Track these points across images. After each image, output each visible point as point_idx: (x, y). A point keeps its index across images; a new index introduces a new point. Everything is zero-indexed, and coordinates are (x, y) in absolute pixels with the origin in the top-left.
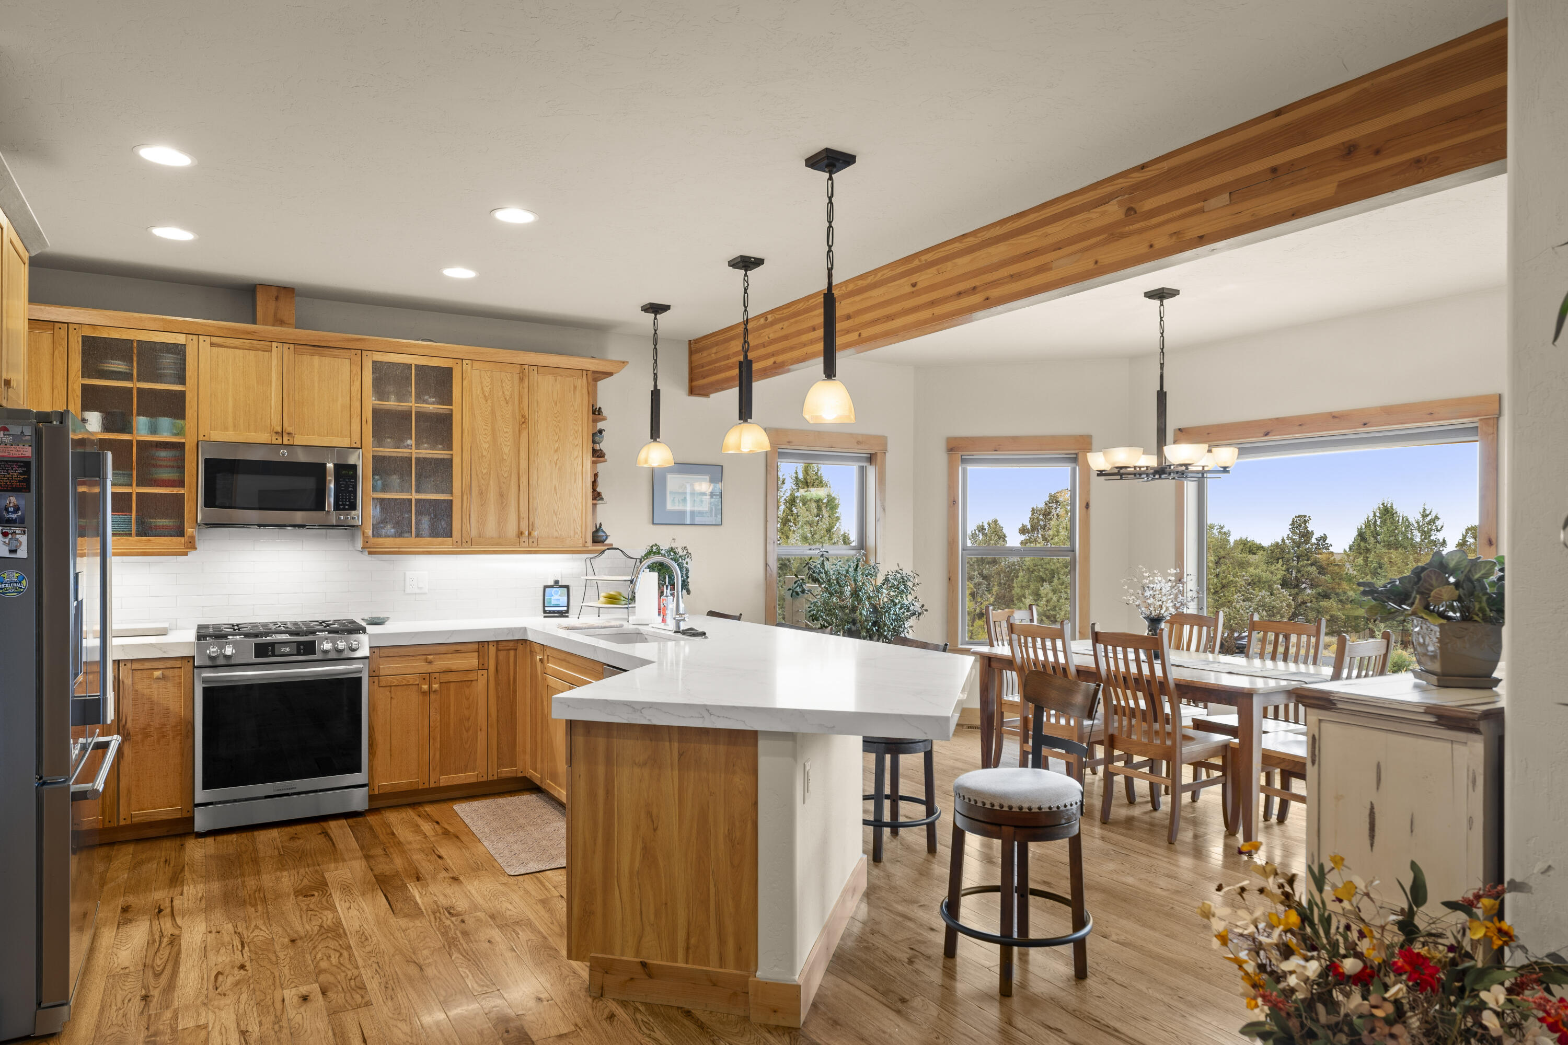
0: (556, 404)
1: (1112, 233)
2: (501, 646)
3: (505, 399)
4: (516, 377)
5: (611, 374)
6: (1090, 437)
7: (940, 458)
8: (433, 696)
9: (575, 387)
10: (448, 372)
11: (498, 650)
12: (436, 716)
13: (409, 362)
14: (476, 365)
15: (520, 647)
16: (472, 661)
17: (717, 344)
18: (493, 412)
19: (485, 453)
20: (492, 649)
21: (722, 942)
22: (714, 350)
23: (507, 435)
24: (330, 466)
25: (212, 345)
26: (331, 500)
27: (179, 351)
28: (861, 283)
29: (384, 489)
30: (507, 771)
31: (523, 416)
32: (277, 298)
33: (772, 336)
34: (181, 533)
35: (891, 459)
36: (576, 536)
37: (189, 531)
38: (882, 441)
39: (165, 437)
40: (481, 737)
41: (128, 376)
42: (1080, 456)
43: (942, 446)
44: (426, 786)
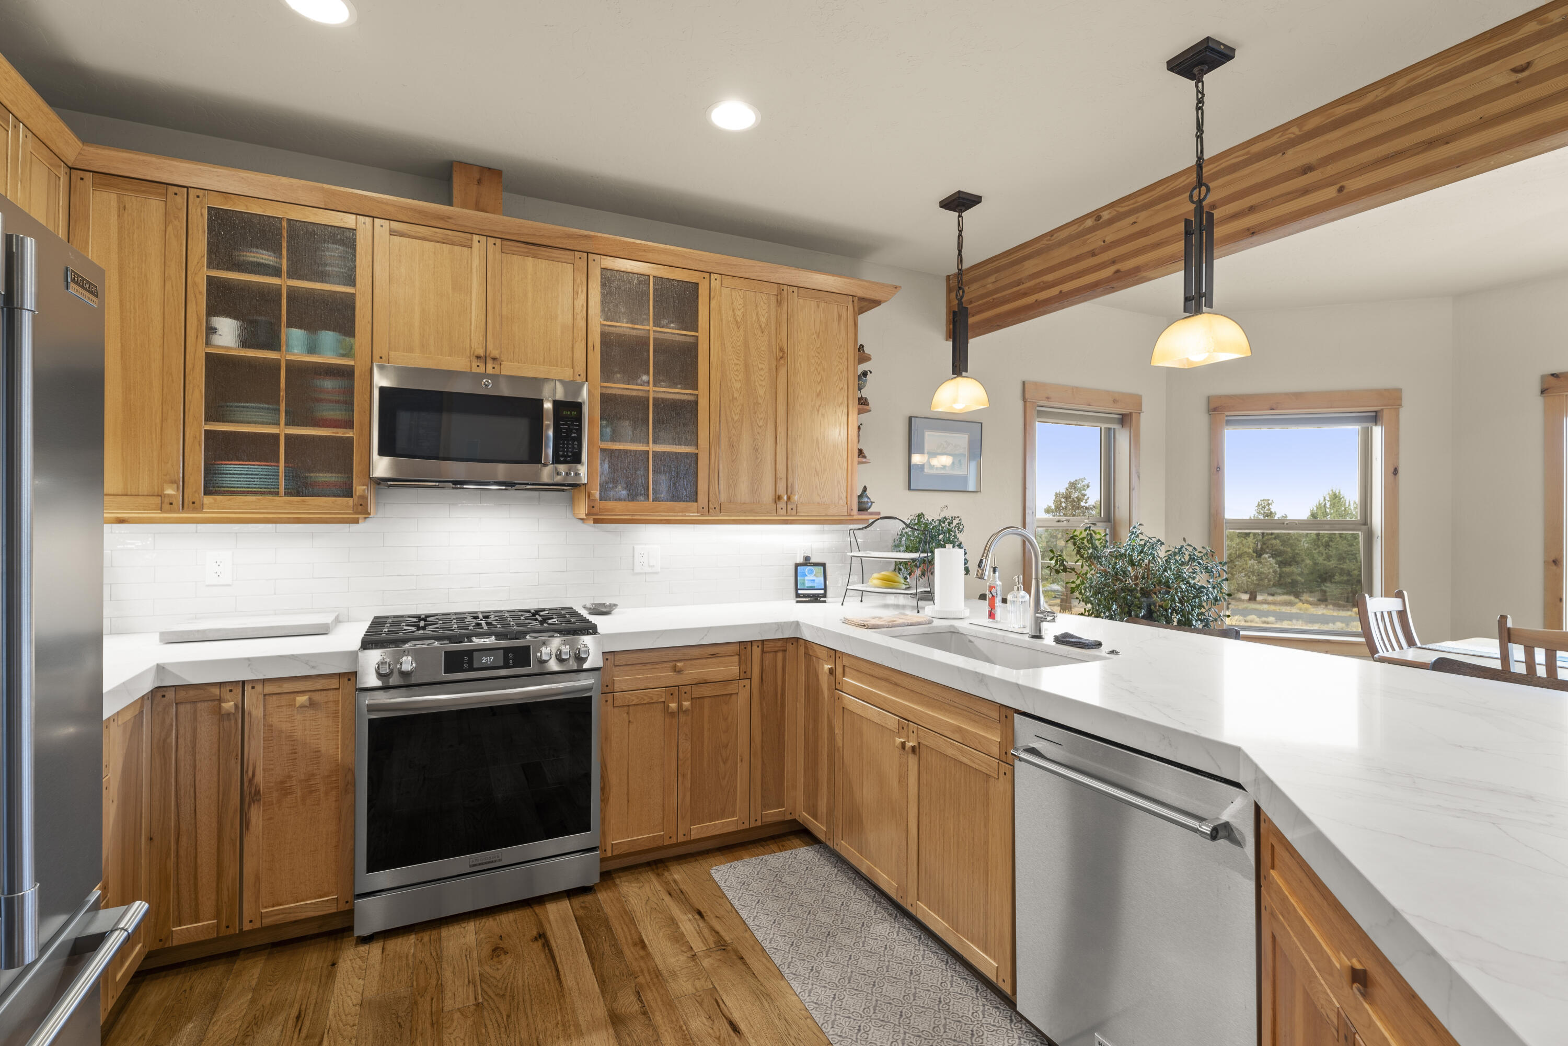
0: (818, 337)
2: (767, 647)
3: (761, 326)
4: (774, 299)
5: (879, 303)
6: (1399, 391)
7: (1201, 419)
8: (683, 718)
9: (840, 317)
10: (692, 289)
11: (763, 652)
12: (686, 745)
13: (647, 272)
14: (727, 281)
15: (791, 648)
16: (731, 668)
17: (998, 270)
18: (746, 344)
19: (736, 395)
20: (757, 651)
22: (992, 279)
23: (762, 373)
24: (548, 405)
25: (393, 233)
26: (548, 451)
27: (347, 238)
29: (613, 439)
30: (773, 814)
31: (781, 350)
32: (479, 182)
34: (348, 492)
35: (1149, 421)
36: (841, 501)
37: (359, 489)
38: (1137, 401)
39: (328, 357)
40: (742, 770)
41: (277, 272)
42: (1386, 415)
43: (1202, 406)
44: (673, 841)
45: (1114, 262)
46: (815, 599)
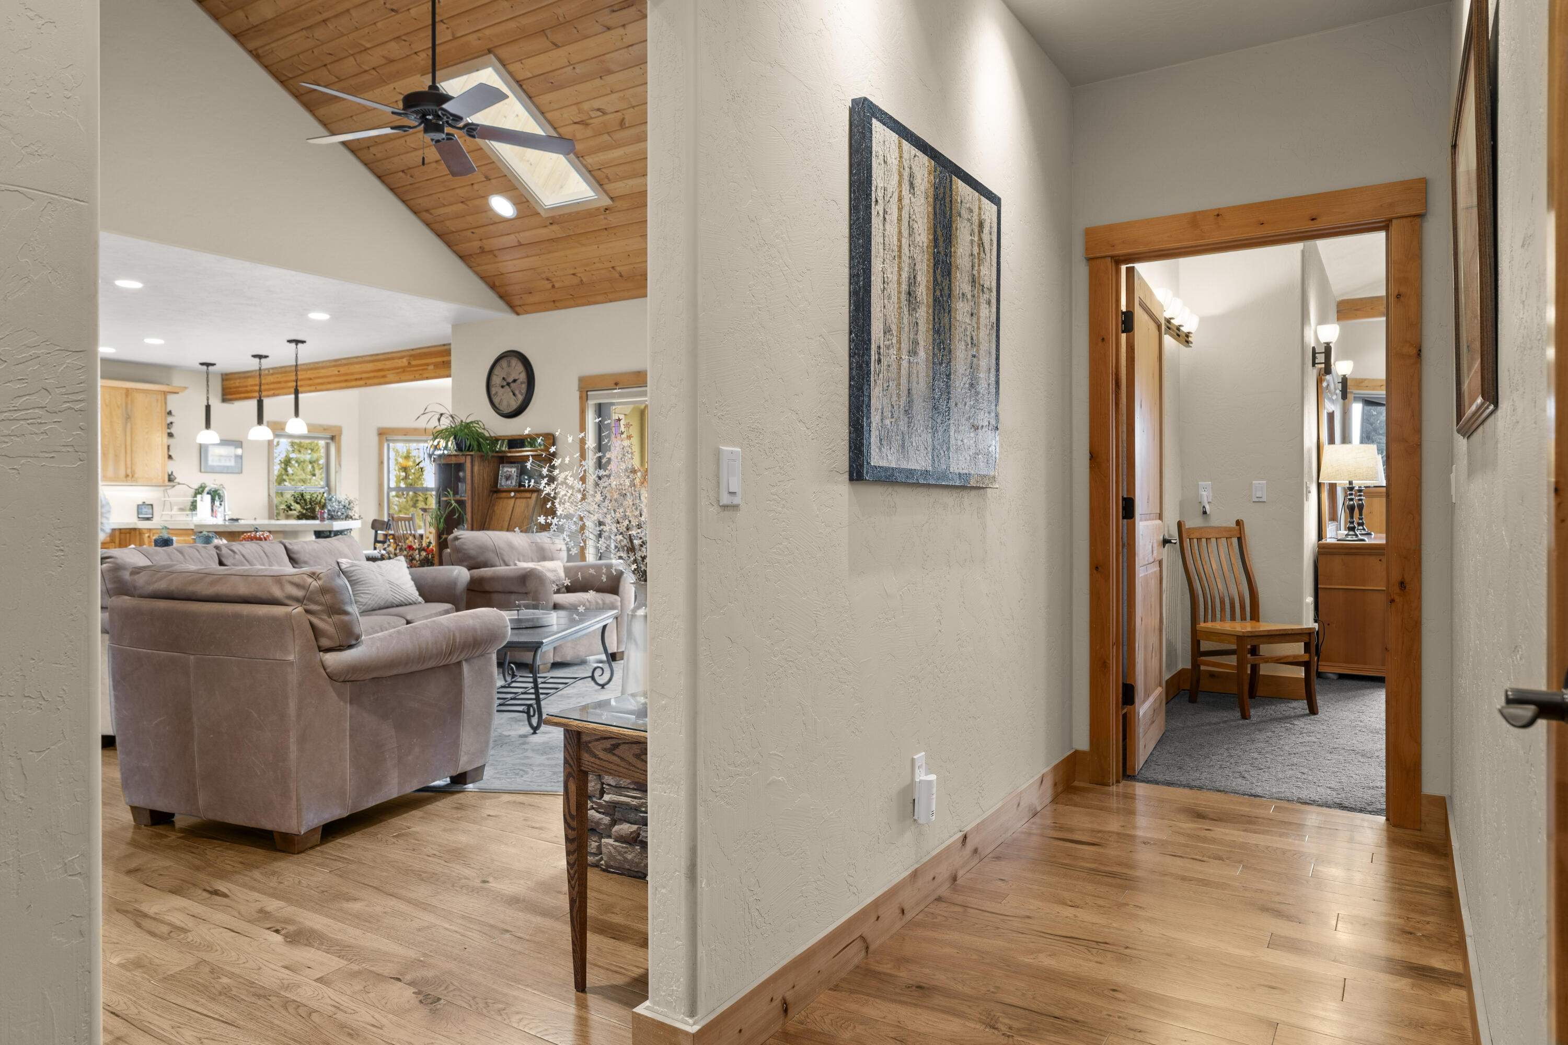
0: (147, 409)
2: (122, 531)
3: (118, 408)
4: (124, 394)
5: (177, 393)
7: (375, 439)
9: (157, 400)
17: (240, 378)
18: (110, 413)
22: (238, 381)
23: (118, 424)
28: (317, 365)
31: (128, 415)
35: (345, 440)
36: (158, 478)
38: (339, 430)
43: (374, 431)
45: (273, 389)
46: (147, 519)
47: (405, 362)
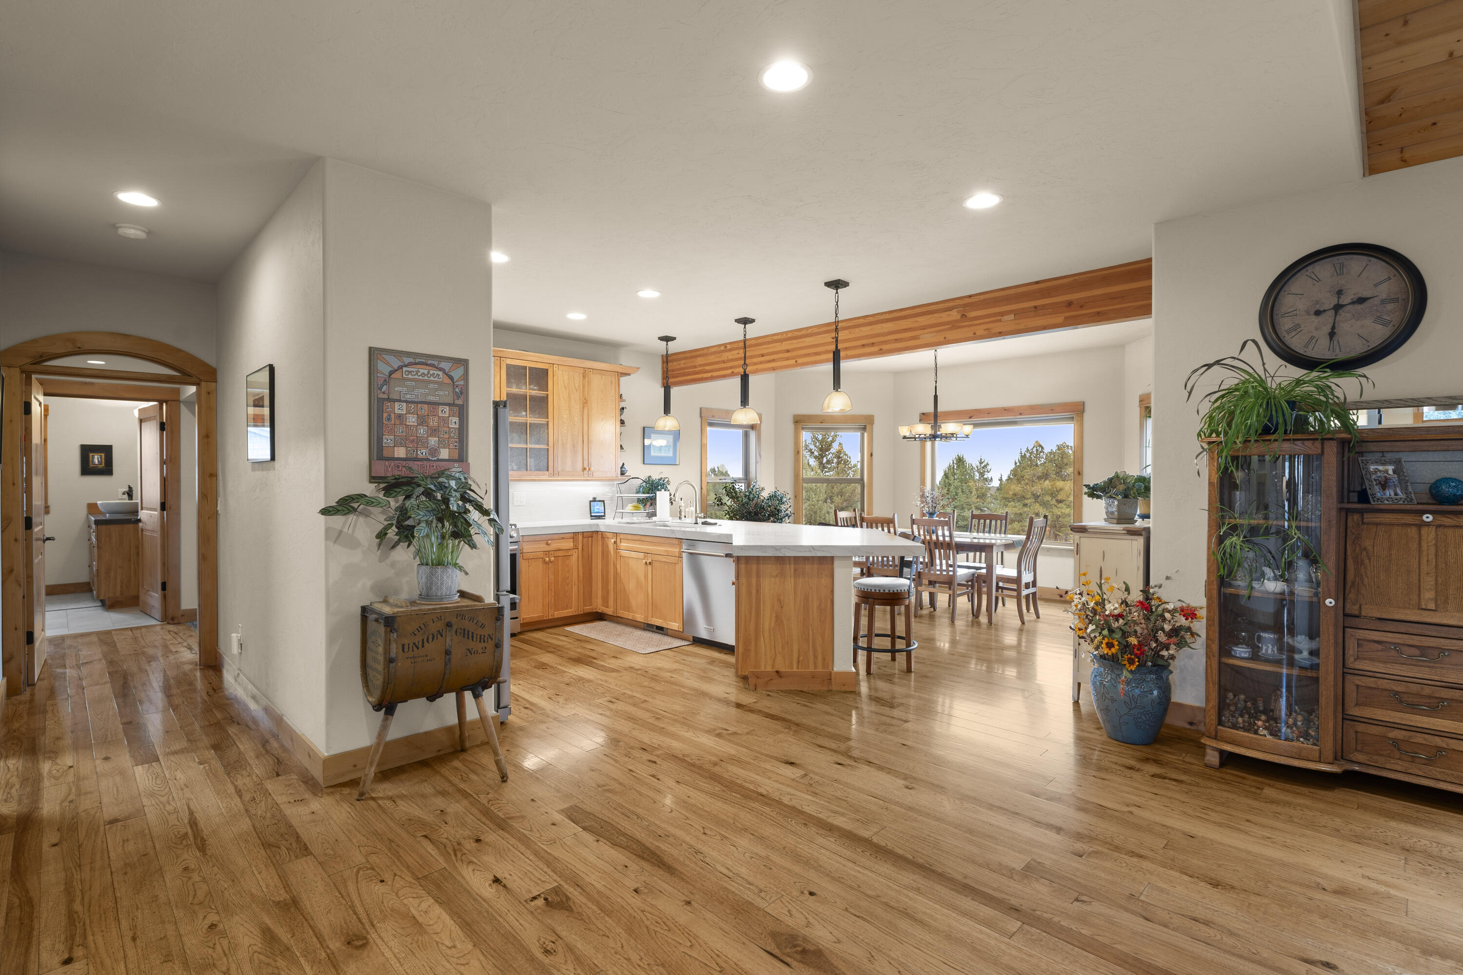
0: (602, 392)
1: (953, 325)
2: (583, 535)
3: (576, 388)
4: (581, 375)
5: (629, 374)
6: (873, 416)
7: (790, 426)
8: (550, 565)
9: (612, 382)
10: (545, 372)
11: (583, 537)
12: (552, 577)
13: (525, 365)
14: (561, 367)
15: (595, 536)
16: (569, 544)
17: (686, 358)
18: (570, 396)
19: (565, 421)
20: (580, 537)
21: (815, 657)
22: (683, 362)
23: (576, 410)
28: (796, 334)
29: (513, 442)
30: (588, 609)
31: (585, 399)
33: (730, 357)
36: (613, 471)
40: (575, 589)
42: (868, 427)
43: (791, 420)
44: (547, 618)
45: (731, 368)
46: (599, 517)
47: (955, 315)
